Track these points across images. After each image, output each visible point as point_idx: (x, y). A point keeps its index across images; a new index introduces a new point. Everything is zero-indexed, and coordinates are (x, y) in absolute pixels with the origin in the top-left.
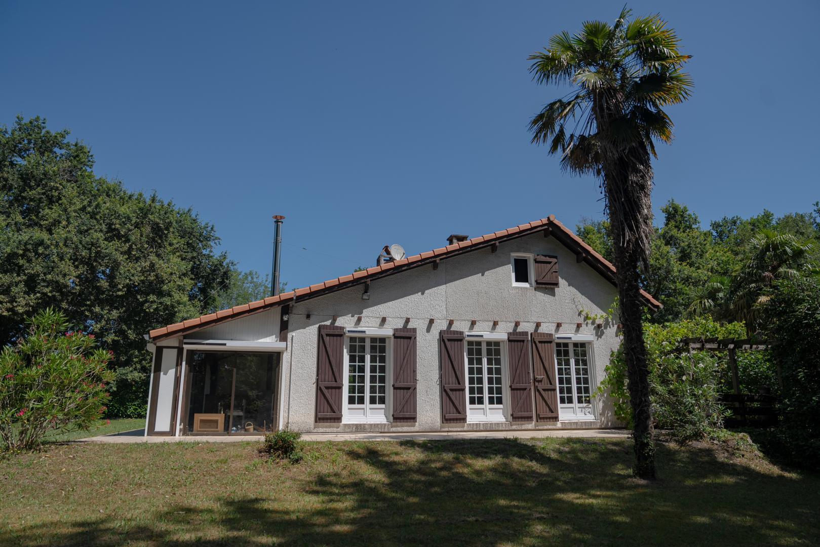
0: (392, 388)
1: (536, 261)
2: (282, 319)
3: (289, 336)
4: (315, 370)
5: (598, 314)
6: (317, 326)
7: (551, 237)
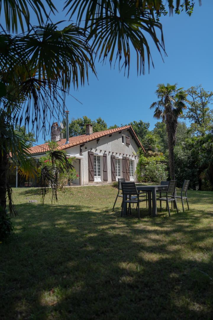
0: (103, 172)
1: (126, 137)
2: (80, 148)
3: (82, 153)
4: (88, 165)
5: (135, 154)
6: (88, 151)
7: (128, 132)
